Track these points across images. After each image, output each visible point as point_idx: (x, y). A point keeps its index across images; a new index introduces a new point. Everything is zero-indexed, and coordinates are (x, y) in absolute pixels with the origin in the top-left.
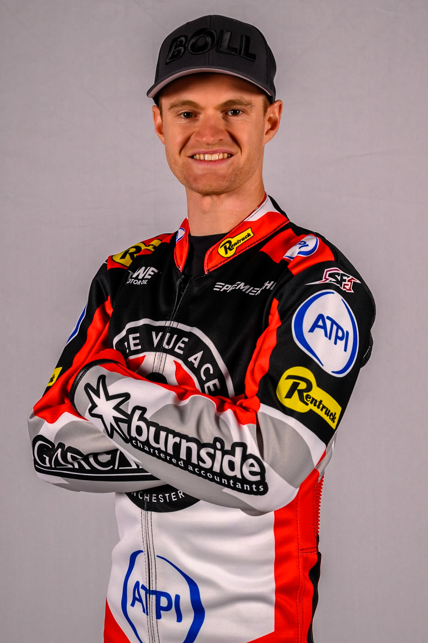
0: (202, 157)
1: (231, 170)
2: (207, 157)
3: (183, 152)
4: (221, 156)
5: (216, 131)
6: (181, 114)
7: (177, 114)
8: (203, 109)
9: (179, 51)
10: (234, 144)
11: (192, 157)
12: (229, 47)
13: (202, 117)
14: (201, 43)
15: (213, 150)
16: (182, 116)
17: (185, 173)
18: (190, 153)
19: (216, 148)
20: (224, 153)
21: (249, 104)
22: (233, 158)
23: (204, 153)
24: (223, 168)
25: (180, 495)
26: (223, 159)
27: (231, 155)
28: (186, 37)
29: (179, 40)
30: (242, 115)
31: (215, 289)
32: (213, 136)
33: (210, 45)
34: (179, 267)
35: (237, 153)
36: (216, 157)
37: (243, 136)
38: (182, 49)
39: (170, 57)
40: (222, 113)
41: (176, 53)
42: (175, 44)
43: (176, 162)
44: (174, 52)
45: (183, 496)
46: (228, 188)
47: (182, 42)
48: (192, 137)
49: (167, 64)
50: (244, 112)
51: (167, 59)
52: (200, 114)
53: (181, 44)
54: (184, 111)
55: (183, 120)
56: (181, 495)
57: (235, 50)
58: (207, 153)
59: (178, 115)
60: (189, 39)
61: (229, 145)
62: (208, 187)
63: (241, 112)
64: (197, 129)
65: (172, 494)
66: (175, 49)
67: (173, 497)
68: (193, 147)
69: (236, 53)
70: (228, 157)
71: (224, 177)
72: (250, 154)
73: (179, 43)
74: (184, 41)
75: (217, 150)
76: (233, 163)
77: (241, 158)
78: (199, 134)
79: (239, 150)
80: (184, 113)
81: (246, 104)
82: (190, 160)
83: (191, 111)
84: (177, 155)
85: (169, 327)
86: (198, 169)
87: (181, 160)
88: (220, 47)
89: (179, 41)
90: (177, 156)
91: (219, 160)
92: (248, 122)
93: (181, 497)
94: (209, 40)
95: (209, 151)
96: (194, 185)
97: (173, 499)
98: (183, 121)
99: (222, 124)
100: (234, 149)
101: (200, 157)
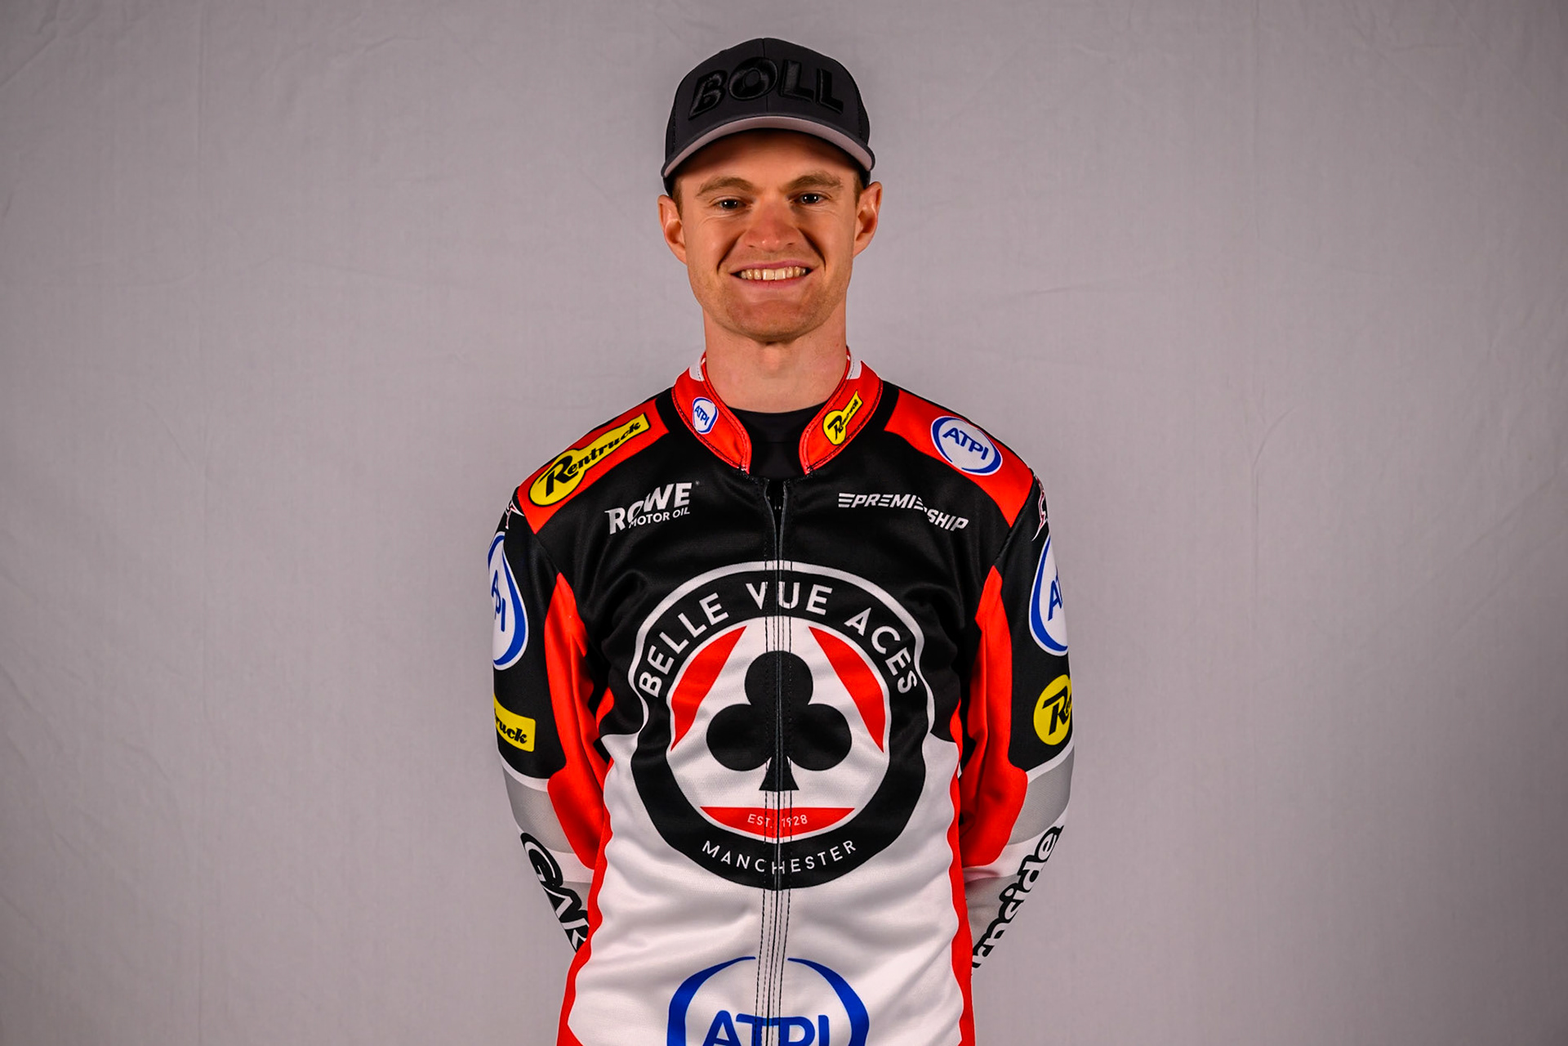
0: (757, 275)
1: (808, 296)
2: (767, 275)
3: (722, 266)
4: (790, 273)
5: (782, 230)
6: (719, 203)
7: (712, 203)
8: (759, 192)
9: (713, 98)
10: (812, 251)
11: (737, 274)
12: (798, 89)
13: (756, 207)
14: (750, 82)
15: (777, 261)
16: (721, 205)
17: (728, 302)
18: (734, 267)
19: (782, 259)
20: (794, 267)
21: (835, 183)
22: (810, 276)
23: (762, 268)
24: (795, 293)
25: (847, 848)
26: (794, 278)
27: (809, 270)
28: (723, 74)
29: (711, 79)
30: (823, 203)
31: (840, 506)
32: (779, 237)
33: (766, 88)
34: (741, 467)
35: (817, 267)
36: (781, 274)
37: (828, 240)
38: (718, 93)
39: (694, 107)
40: (789, 199)
41: (706, 101)
42: (704, 85)
43: (709, 285)
44: (703, 99)
45: (854, 849)
46: (804, 326)
47: (716, 81)
48: (740, 240)
49: (689, 119)
50: (826, 198)
51: (692, 111)
52: (751, 202)
53: (715, 86)
54: (724, 198)
55: (723, 212)
56: (850, 849)
57: (809, 93)
58: (766, 267)
59: (715, 205)
60: (729, 76)
61: (803, 253)
62: (771, 325)
63: (820, 199)
64: (749, 227)
65: (832, 850)
66: (704, 92)
67: (834, 855)
68: (741, 257)
69: (812, 98)
70: (802, 276)
71: (797, 308)
72: (838, 268)
73: (711, 83)
74: (720, 80)
75: (784, 262)
76: (811, 284)
77: (825, 276)
78: (753, 234)
79: (821, 262)
80: (723, 202)
81: (831, 182)
82: (735, 280)
83: (736, 198)
84: (713, 272)
85: (778, 571)
86: (751, 295)
87: (719, 280)
88: (784, 88)
89: (712, 81)
90: (712, 274)
91: (787, 279)
92: (834, 214)
93: (849, 852)
94: (765, 78)
95: (771, 265)
96: (746, 324)
97: (834, 858)
98: (722, 214)
99: (791, 219)
100: (812, 260)
101: (753, 275)
